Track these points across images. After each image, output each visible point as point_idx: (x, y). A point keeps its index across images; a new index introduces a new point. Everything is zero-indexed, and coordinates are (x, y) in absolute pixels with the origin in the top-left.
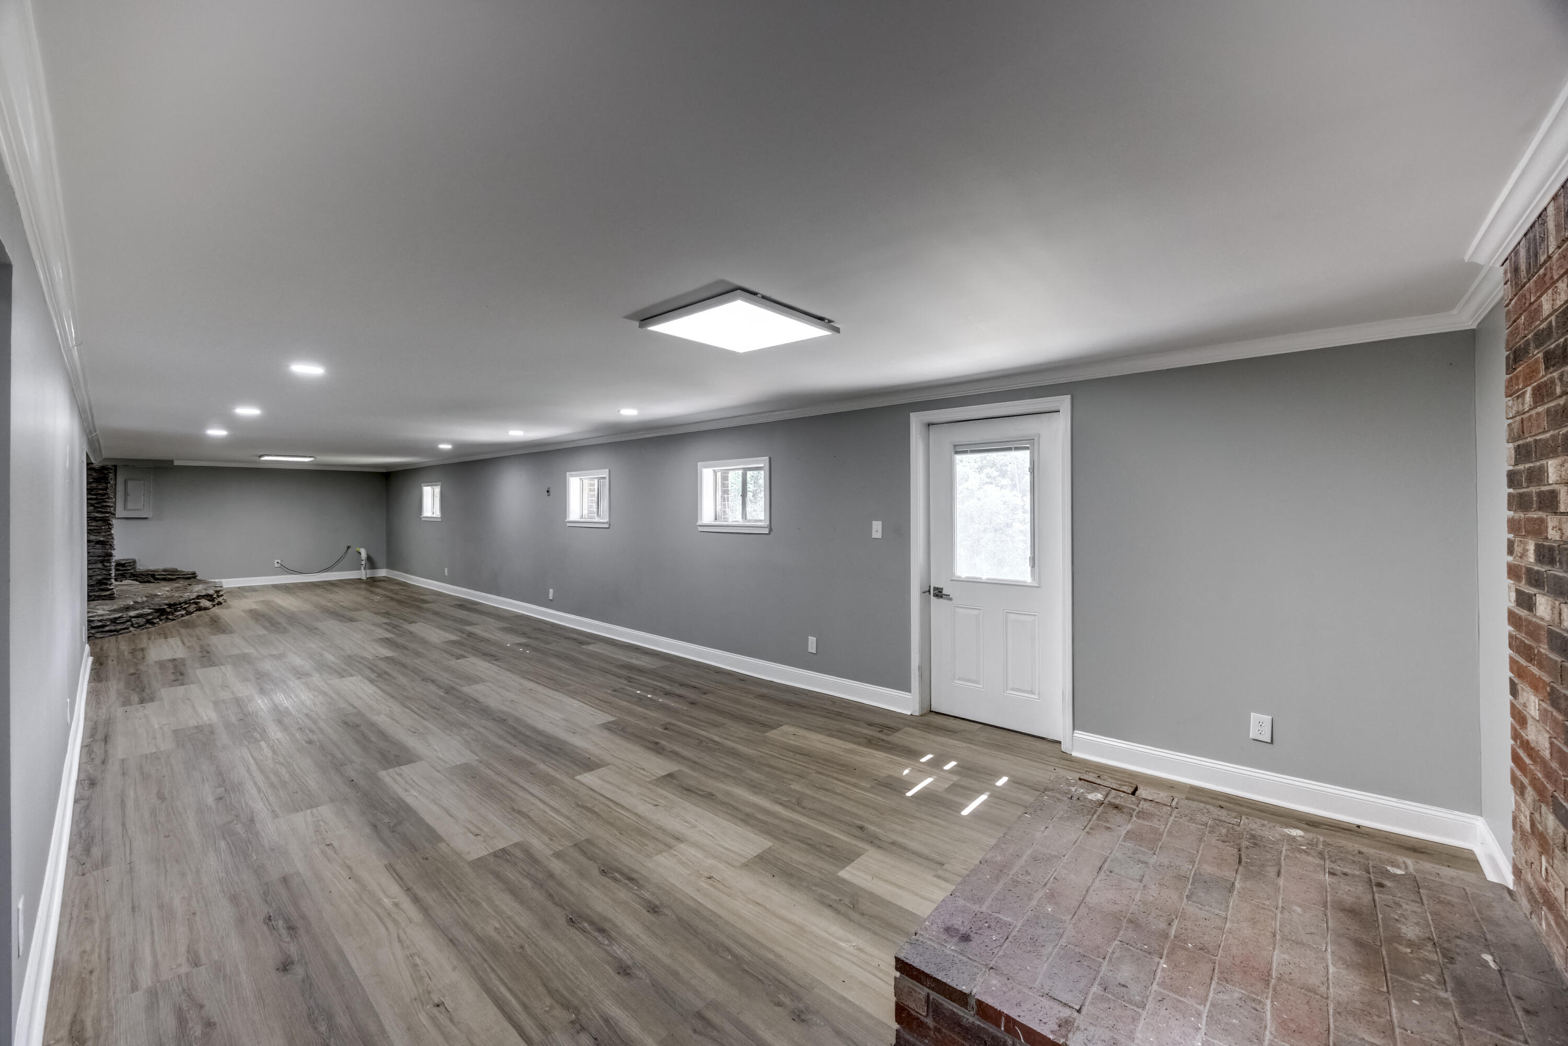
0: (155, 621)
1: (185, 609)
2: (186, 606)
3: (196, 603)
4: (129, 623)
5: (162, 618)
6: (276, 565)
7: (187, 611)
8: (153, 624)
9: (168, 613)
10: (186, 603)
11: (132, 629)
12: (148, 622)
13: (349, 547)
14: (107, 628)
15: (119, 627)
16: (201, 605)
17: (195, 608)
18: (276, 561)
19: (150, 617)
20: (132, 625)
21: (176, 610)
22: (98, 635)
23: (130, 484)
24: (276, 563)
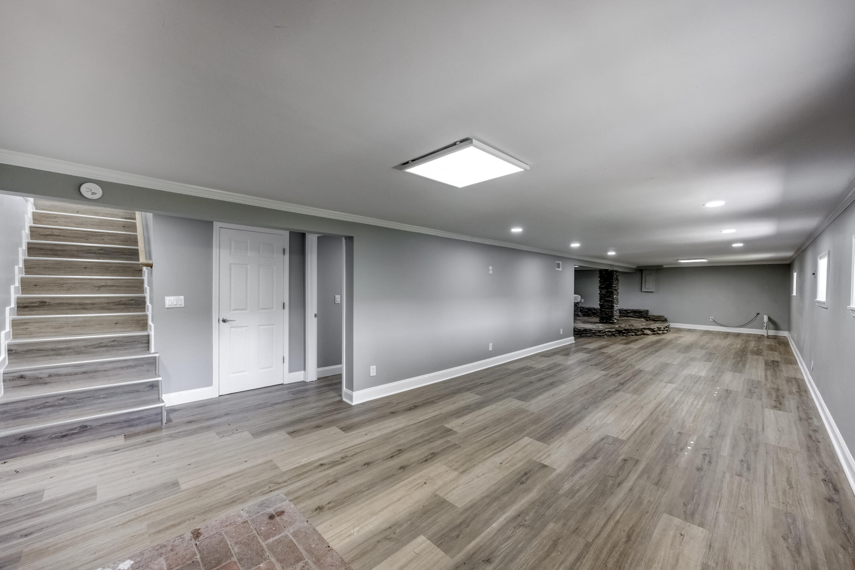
0: (616, 335)
1: (635, 333)
2: (636, 331)
3: (643, 331)
4: (605, 334)
5: (621, 334)
6: (711, 320)
7: (636, 334)
8: (615, 336)
9: (624, 333)
10: (636, 330)
11: (605, 336)
12: (613, 335)
13: (758, 314)
14: (597, 334)
15: (601, 334)
16: (645, 332)
17: (641, 333)
18: (711, 318)
19: (614, 333)
20: (606, 335)
21: (629, 332)
22: (593, 336)
23: (647, 276)
24: (711, 319)
